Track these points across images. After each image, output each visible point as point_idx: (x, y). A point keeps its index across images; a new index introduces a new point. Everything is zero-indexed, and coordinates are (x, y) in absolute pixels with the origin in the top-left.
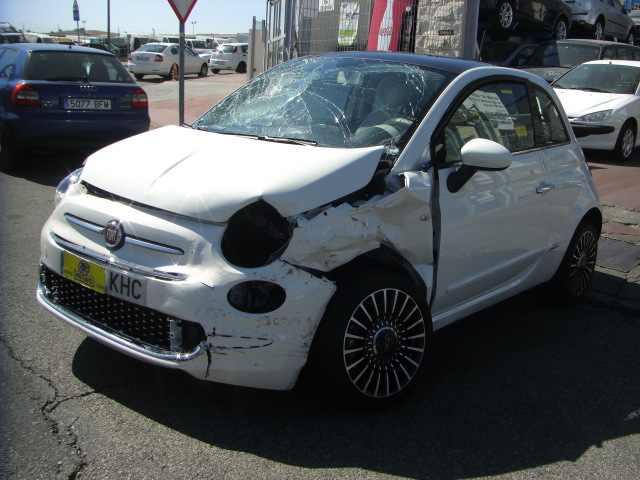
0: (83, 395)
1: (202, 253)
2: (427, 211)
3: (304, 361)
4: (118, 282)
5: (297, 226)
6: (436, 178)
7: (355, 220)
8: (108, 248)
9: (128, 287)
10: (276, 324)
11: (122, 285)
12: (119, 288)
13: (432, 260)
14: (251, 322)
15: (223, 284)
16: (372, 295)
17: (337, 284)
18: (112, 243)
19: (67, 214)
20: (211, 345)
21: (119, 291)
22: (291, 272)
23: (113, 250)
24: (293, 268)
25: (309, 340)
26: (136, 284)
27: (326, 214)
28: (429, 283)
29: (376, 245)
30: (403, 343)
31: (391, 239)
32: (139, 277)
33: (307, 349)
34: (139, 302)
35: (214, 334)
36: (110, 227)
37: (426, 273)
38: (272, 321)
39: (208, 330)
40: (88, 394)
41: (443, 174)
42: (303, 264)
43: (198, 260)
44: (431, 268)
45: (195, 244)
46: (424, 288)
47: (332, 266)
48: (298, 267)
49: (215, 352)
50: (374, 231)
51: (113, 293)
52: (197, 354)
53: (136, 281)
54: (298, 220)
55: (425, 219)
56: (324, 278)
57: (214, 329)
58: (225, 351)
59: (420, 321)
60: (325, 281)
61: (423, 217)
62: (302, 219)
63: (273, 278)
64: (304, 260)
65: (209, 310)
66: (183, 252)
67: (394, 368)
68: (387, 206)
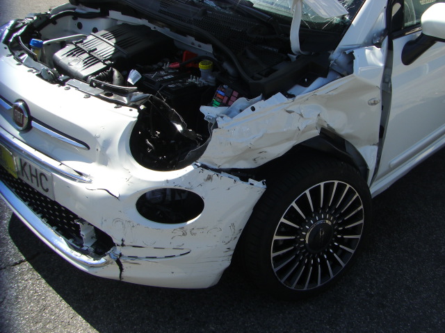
0: (16, 264)
1: (107, 152)
2: (377, 95)
3: (227, 264)
4: (27, 169)
5: (216, 126)
7: (290, 112)
8: (18, 130)
9: (36, 177)
10: (193, 234)
11: (32, 175)
12: (29, 175)
13: (377, 140)
14: (165, 232)
15: (130, 193)
16: (307, 192)
17: (267, 183)
18: (21, 125)
20: (121, 255)
21: (30, 179)
22: (209, 178)
23: (22, 132)
24: (211, 173)
25: (233, 245)
26: (43, 178)
27: (253, 109)
28: (371, 165)
29: (316, 133)
30: (340, 232)
31: (331, 125)
32: (44, 171)
33: (232, 252)
34: (45, 194)
35: (123, 245)
36: (16, 107)
37: (369, 154)
38: (188, 232)
39: (116, 240)
40: (21, 262)
41: (399, 44)
42: (223, 167)
43: (104, 161)
44: (376, 148)
46: (367, 170)
47: (261, 162)
48: (219, 171)
49: (126, 262)
50: (312, 120)
51: (25, 179)
52: (107, 263)
53: (42, 174)
54: (219, 119)
55: (375, 103)
56: (251, 180)
57: (122, 240)
58: (136, 261)
59: (359, 209)
60: (251, 184)
61: (372, 102)
62: (222, 117)
63: (188, 186)
64: (225, 163)
65: (116, 220)
66: (88, 148)
67: (328, 258)
68: (330, 93)
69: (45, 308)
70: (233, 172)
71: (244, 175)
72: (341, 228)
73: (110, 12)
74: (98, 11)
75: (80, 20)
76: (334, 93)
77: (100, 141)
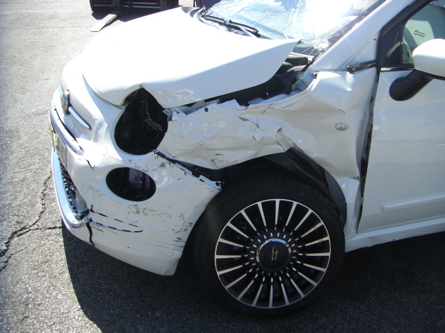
1: (99, 132)
3: (178, 254)
5: (171, 119)
7: (244, 120)
10: (145, 214)
15: (103, 166)
16: (259, 204)
17: (221, 185)
20: (91, 220)
21: (59, 152)
22: (163, 165)
23: (66, 115)
24: (164, 161)
25: (184, 236)
26: (63, 149)
27: (206, 110)
30: (299, 258)
33: (183, 244)
34: (64, 165)
35: (92, 210)
38: (141, 210)
39: (89, 206)
41: (388, 77)
43: (96, 138)
44: (357, 183)
45: (97, 122)
46: (345, 204)
47: (220, 165)
49: (94, 227)
50: (273, 134)
52: (81, 225)
54: (175, 113)
56: (202, 177)
57: (92, 206)
58: (101, 228)
59: (324, 239)
61: (339, 126)
62: (178, 113)
63: (145, 169)
64: (182, 155)
65: (90, 187)
66: (91, 129)
68: (287, 108)
70: (184, 165)
71: (197, 171)
72: (301, 254)
76: (292, 108)
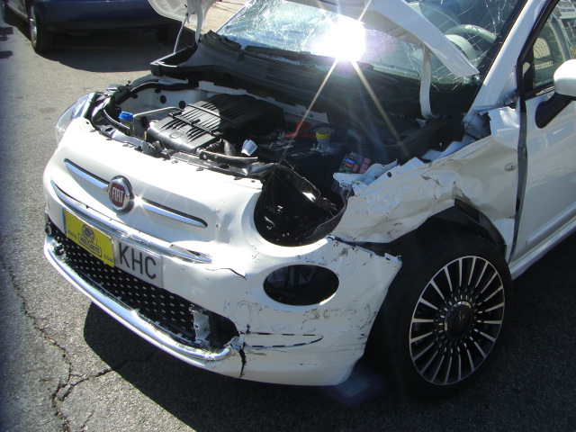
0: (100, 374)
1: (229, 228)
2: (514, 159)
3: (360, 353)
4: (128, 255)
5: (352, 194)
6: (523, 110)
7: (426, 178)
8: (115, 210)
9: (140, 263)
10: (326, 317)
11: (134, 260)
12: (130, 263)
13: (514, 212)
14: (294, 317)
15: (258, 271)
16: (445, 268)
17: (401, 259)
18: (119, 205)
19: (67, 160)
20: (244, 344)
21: (131, 266)
22: (344, 252)
23: (120, 213)
24: (347, 246)
25: (367, 330)
26: (150, 262)
27: (390, 175)
28: (509, 241)
29: (451, 203)
30: (480, 317)
31: (468, 195)
32: (152, 253)
33: (365, 340)
34: (154, 282)
35: (248, 332)
36: (115, 185)
37: (505, 228)
38: (321, 314)
39: (239, 328)
40: (106, 371)
41: (532, 105)
42: (361, 240)
43: (225, 237)
44: (512, 222)
46: (503, 246)
47: (396, 236)
48: (353, 244)
49: (251, 352)
50: (449, 189)
51: (123, 267)
52: (228, 355)
53: (149, 258)
54: (355, 186)
55: (512, 169)
56: (387, 255)
57: (248, 326)
58: (262, 351)
59: (499, 289)
60: (388, 259)
61: (510, 167)
62: (358, 184)
63: (322, 261)
64: (361, 235)
65: (241, 303)
66: (206, 225)
67: (468, 347)
68: (467, 157)
69: (144, 419)
70: (367, 246)
71: (380, 249)
72: (480, 312)
73: (200, 83)
74: (186, 82)
75: (164, 93)
76: (472, 157)
77: (221, 216)
